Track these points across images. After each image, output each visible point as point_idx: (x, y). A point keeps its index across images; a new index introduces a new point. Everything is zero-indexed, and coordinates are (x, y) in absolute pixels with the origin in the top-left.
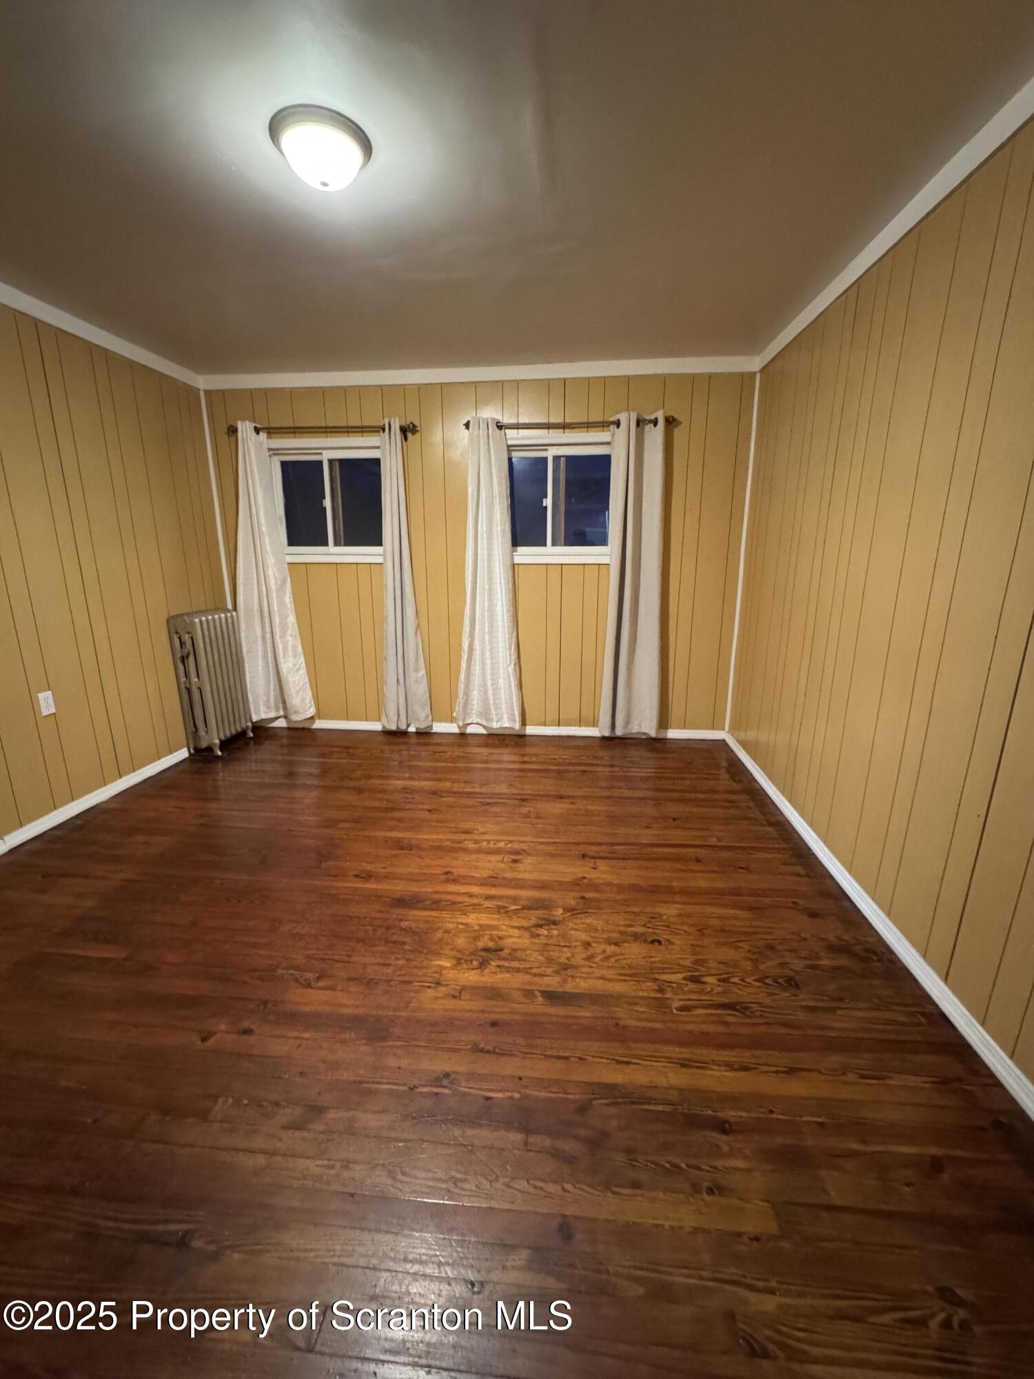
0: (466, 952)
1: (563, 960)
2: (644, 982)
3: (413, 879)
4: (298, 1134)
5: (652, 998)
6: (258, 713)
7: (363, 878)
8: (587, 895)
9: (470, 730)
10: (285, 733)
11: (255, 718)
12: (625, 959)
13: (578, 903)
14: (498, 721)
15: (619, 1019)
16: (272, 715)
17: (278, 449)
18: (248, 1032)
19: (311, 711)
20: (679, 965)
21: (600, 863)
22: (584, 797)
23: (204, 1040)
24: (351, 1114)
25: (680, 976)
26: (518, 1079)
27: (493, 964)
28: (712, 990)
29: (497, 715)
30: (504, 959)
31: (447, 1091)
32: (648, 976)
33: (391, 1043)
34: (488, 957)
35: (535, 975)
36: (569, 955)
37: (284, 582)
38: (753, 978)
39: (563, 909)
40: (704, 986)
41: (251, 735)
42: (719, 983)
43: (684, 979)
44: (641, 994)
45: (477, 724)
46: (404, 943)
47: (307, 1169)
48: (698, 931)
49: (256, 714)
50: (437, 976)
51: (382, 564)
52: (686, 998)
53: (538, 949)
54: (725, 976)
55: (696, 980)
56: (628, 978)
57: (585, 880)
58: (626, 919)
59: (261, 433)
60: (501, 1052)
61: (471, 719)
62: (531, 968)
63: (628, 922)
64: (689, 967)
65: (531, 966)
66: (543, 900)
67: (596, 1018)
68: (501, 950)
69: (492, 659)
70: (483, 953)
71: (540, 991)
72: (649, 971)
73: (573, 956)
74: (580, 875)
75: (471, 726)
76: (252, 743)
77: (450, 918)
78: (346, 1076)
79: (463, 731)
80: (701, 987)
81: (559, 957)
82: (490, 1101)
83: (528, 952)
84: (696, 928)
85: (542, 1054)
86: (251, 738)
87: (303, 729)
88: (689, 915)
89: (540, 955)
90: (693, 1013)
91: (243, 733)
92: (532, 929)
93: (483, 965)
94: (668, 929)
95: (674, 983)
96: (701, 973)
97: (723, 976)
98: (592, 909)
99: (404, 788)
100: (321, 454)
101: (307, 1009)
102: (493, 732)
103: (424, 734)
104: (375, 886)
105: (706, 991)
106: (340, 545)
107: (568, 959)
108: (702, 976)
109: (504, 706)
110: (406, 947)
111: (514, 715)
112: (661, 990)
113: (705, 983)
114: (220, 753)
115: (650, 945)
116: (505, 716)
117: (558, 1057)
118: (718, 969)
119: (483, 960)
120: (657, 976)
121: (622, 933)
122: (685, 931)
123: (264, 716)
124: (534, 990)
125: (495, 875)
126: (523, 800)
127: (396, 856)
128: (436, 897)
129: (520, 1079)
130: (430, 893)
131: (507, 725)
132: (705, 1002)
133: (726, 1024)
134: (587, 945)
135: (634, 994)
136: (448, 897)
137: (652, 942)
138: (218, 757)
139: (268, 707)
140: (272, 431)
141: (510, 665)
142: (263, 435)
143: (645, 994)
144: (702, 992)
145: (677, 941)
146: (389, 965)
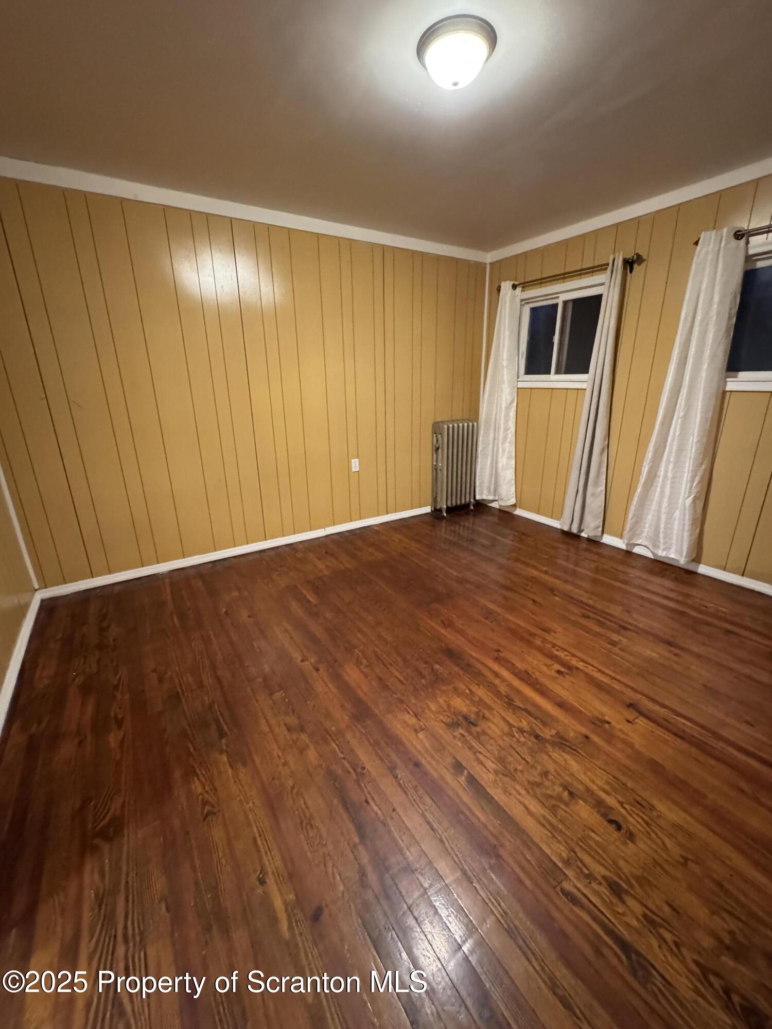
0: (452, 709)
1: (511, 768)
2: (559, 842)
3: (472, 642)
4: (286, 732)
5: (551, 860)
6: (481, 494)
7: (444, 624)
8: (595, 738)
9: (637, 550)
10: (497, 512)
11: (478, 497)
12: (566, 812)
13: (577, 738)
14: (664, 550)
15: (502, 845)
16: (491, 498)
17: (529, 299)
18: (317, 670)
19: (513, 501)
20: (615, 863)
21: (641, 722)
22: (699, 656)
23: (302, 661)
24: (310, 744)
25: (603, 871)
26: (391, 809)
27: (461, 731)
28: (623, 914)
29: (665, 543)
30: (470, 733)
31: (355, 776)
32: (569, 841)
33: (359, 726)
34: (462, 723)
35: (478, 759)
36: (520, 768)
37: (512, 402)
38: (695, 957)
39: (556, 734)
40: (619, 904)
41: (472, 508)
42: (641, 918)
43: (604, 877)
44: (544, 847)
45: (645, 546)
46: (424, 677)
47: (273, 750)
48: (682, 856)
49: (479, 495)
50: (420, 710)
51: (585, 389)
52: (584, 891)
53: (502, 745)
54: (659, 920)
55: (616, 889)
56: (548, 826)
57: (607, 726)
58: (608, 783)
59: (517, 289)
60: (403, 786)
61: (640, 541)
62: (481, 753)
63: (607, 787)
64: (624, 874)
65: (482, 751)
66: (548, 715)
67: (485, 826)
68: (475, 725)
69: (672, 488)
70: (461, 719)
71: (469, 773)
72: (575, 839)
73: (522, 771)
74: (607, 718)
75: (639, 546)
76: (472, 513)
77: (467, 681)
78: (327, 724)
79: (629, 549)
80: (615, 900)
81: (510, 763)
82: (365, 804)
83: (492, 741)
84: (683, 853)
85: (422, 810)
86: (472, 510)
87: (508, 512)
88: (690, 835)
89: (497, 750)
90: (575, 908)
91: (467, 506)
92: (514, 729)
93: (453, 725)
94: (644, 825)
95: (587, 869)
96: (629, 889)
97: (655, 918)
98: (585, 752)
99: (532, 577)
100: (558, 297)
101: (346, 678)
102: (658, 559)
103: (593, 542)
104: (446, 634)
105: (616, 909)
106: (560, 373)
107: (516, 770)
108: (627, 892)
109: (674, 537)
110: (423, 681)
111: (682, 549)
112: (567, 863)
113: (623, 902)
114: (445, 515)
115: (605, 823)
116: (674, 548)
117: (429, 823)
118: (659, 908)
119: (457, 723)
120: (577, 849)
121: (588, 790)
122: (664, 843)
123: (485, 497)
124: (465, 768)
125: (530, 673)
126: (625, 628)
127: (477, 621)
128: (472, 661)
129: (394, 810)
130: (473, 657)
131: (672, 556)
132: (604, 918)
133: (598, 952)
134: (546, 774)
135: (537, 840)
136: (480, 667)
137: (611, 822)
138: (444, 517)
139: (489, 491)
140: (525, 285)
141: (688, 497)
142: (519, 289)
143: (548, 852)
144: (610, 905)
145: (642, 844)
146: (403, 684)
